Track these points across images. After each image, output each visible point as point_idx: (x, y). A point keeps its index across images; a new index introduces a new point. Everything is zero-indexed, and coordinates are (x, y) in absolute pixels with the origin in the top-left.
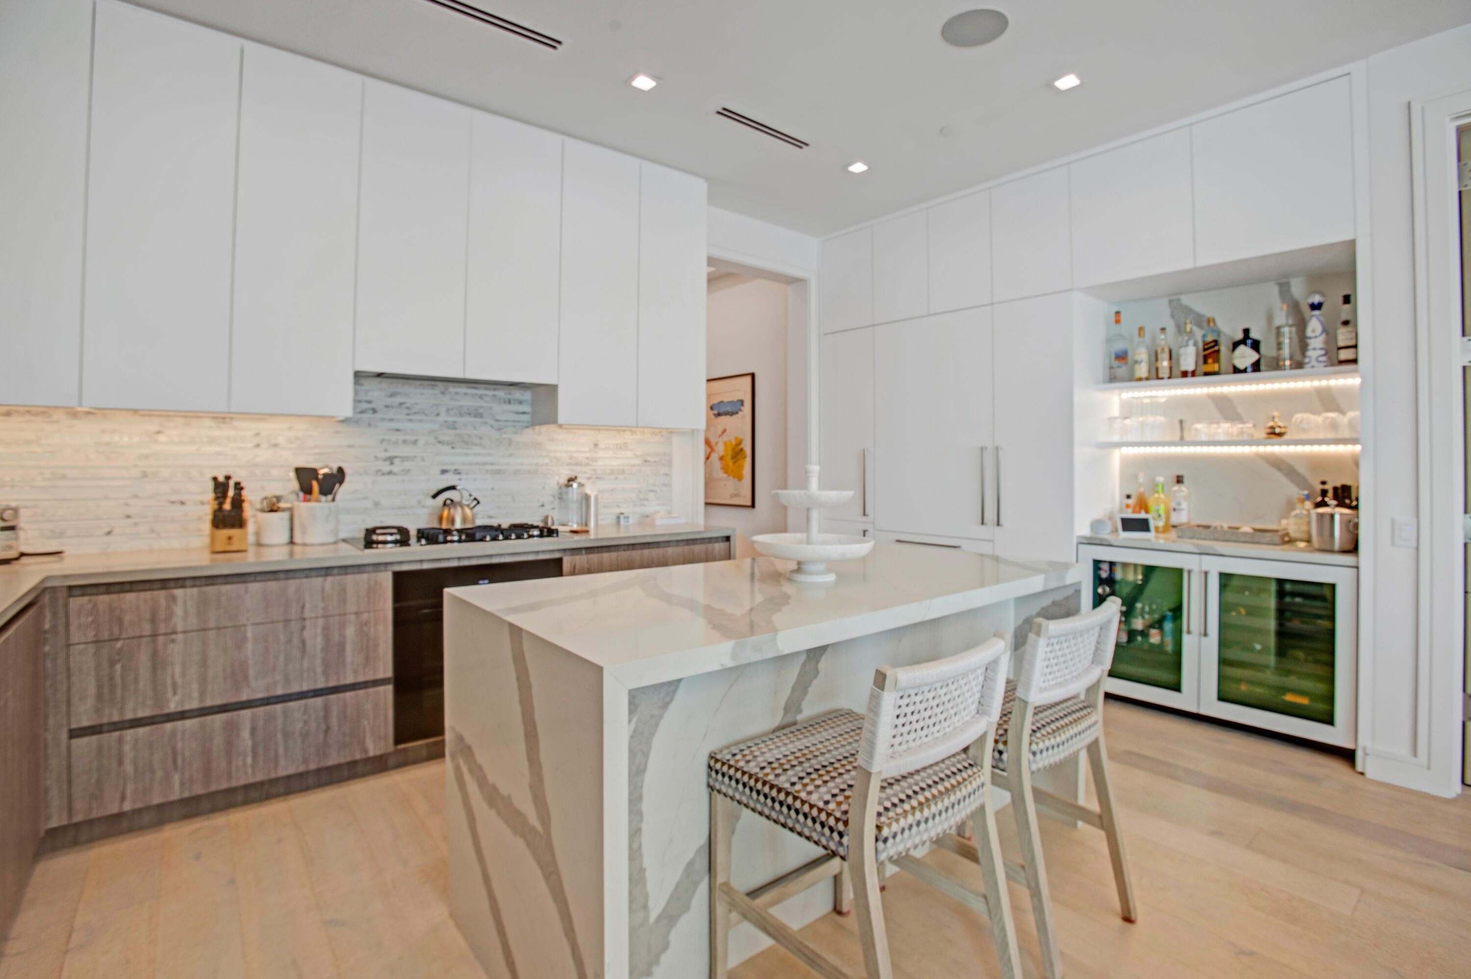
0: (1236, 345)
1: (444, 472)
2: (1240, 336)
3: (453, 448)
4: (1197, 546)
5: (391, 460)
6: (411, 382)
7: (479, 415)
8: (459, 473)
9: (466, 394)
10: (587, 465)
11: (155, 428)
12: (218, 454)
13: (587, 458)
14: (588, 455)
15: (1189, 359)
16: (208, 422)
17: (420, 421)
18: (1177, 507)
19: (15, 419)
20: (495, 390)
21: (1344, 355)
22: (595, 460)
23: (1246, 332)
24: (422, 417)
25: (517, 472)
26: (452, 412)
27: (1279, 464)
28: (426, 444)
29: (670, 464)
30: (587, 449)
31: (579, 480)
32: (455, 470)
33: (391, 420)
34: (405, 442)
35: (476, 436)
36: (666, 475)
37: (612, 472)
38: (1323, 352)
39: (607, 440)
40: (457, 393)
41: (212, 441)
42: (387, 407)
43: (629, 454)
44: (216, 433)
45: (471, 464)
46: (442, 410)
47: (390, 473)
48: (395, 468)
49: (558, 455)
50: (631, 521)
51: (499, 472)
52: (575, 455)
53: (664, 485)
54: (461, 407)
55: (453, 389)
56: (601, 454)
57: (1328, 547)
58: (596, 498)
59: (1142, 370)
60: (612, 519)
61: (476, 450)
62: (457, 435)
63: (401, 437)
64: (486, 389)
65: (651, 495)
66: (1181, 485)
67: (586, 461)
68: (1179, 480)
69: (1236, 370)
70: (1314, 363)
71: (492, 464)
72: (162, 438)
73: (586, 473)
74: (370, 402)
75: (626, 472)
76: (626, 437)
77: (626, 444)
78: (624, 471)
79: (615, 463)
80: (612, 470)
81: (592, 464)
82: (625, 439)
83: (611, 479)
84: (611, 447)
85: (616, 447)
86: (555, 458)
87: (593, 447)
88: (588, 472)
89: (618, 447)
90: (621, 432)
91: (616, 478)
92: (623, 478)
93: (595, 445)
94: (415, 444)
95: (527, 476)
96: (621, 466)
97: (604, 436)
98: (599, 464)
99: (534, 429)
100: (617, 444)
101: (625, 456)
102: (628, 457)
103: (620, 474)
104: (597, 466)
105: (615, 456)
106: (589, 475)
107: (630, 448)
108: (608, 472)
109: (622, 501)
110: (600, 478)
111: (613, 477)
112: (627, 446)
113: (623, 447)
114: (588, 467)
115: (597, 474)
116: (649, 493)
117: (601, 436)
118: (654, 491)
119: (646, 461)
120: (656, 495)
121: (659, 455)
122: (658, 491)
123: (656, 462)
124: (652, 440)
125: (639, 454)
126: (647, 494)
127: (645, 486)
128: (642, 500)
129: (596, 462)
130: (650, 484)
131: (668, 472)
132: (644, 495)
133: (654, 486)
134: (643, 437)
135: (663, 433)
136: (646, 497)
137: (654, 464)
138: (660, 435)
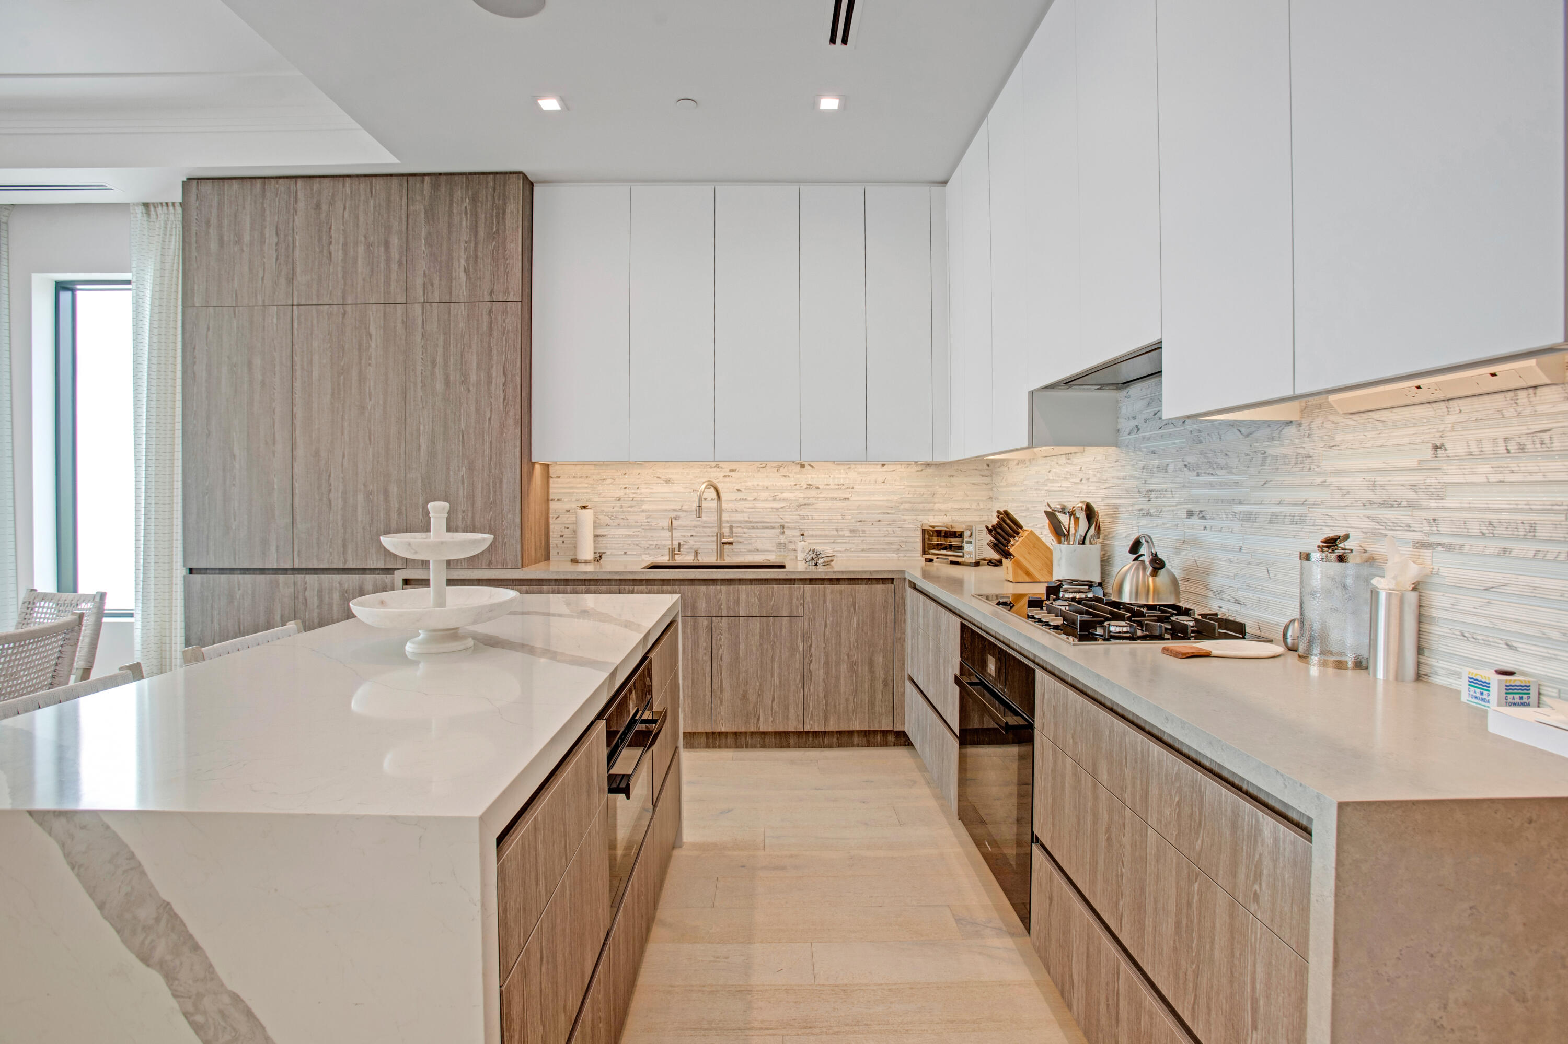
1: (1190, 513)
3: (1198, 475)
5: (1148, 494)
8: (1204, 518)
10: (1412, 506)
13: (1413, 487)
14: (1414, 477)
17: (1168, 434)
22: (1438, 493)
24: (1169, 428)
25: (1274, 518)
28: (1175, 471)
30: (1413, 462)
32: (1200, 512)
33: (1146, 438)
34: (1159, 468)
35: (1222, 450)
37: (1490, 530)
42: (1143, 420)
45: (1217, 501)
47: (1145, 513)
49: (1345, 481)
51: (1248, 517)
52: (1380, 480)
56: (1452, 473)
61: (1222, 476)
63: (1155, 462)
67: (1412, 495)
71: (1240, 502)
73: (1408, 528)
75: (1541, 533)
76: (1540, 409)
77: (1546, 436)
78: (1533, 527)
79: (1500, 500)
80: (1490, 523)
81: (1433, 504)
82: (1535, 414)
83: (1487, 552)
84: (1488, 447)
85: (1501, 448)
86: (1339, 488)
87: (1428, 453)
88: (1416, 526)
89: (1512, 447)
90: (1522, 394)
91: (1505, 550)
92: (1531, 554)
93: (1436, 448)
94: (1166, 471)
95: (1291, 527)
96: (1521, 511)
97: (1463, 418)
98: (1448, 503)
99: (1300, 425)
100: (1506, 440)
101: (1539, 477)
102: (1551, 477)
103: (1516, 538)
104: (1444, 508)
105: (1500, 477)
106: (1418, 537)
107: (1557, 445)
108: (1475, 531)
109: (1533, 631)
110: (1448, 547)
111: (1493, 546)
112: (1547, 441)
113: (1529, 446)
114: (1417, 513)
115: (1439, 533)
117: (1450, 418)
129: (1440, 496)
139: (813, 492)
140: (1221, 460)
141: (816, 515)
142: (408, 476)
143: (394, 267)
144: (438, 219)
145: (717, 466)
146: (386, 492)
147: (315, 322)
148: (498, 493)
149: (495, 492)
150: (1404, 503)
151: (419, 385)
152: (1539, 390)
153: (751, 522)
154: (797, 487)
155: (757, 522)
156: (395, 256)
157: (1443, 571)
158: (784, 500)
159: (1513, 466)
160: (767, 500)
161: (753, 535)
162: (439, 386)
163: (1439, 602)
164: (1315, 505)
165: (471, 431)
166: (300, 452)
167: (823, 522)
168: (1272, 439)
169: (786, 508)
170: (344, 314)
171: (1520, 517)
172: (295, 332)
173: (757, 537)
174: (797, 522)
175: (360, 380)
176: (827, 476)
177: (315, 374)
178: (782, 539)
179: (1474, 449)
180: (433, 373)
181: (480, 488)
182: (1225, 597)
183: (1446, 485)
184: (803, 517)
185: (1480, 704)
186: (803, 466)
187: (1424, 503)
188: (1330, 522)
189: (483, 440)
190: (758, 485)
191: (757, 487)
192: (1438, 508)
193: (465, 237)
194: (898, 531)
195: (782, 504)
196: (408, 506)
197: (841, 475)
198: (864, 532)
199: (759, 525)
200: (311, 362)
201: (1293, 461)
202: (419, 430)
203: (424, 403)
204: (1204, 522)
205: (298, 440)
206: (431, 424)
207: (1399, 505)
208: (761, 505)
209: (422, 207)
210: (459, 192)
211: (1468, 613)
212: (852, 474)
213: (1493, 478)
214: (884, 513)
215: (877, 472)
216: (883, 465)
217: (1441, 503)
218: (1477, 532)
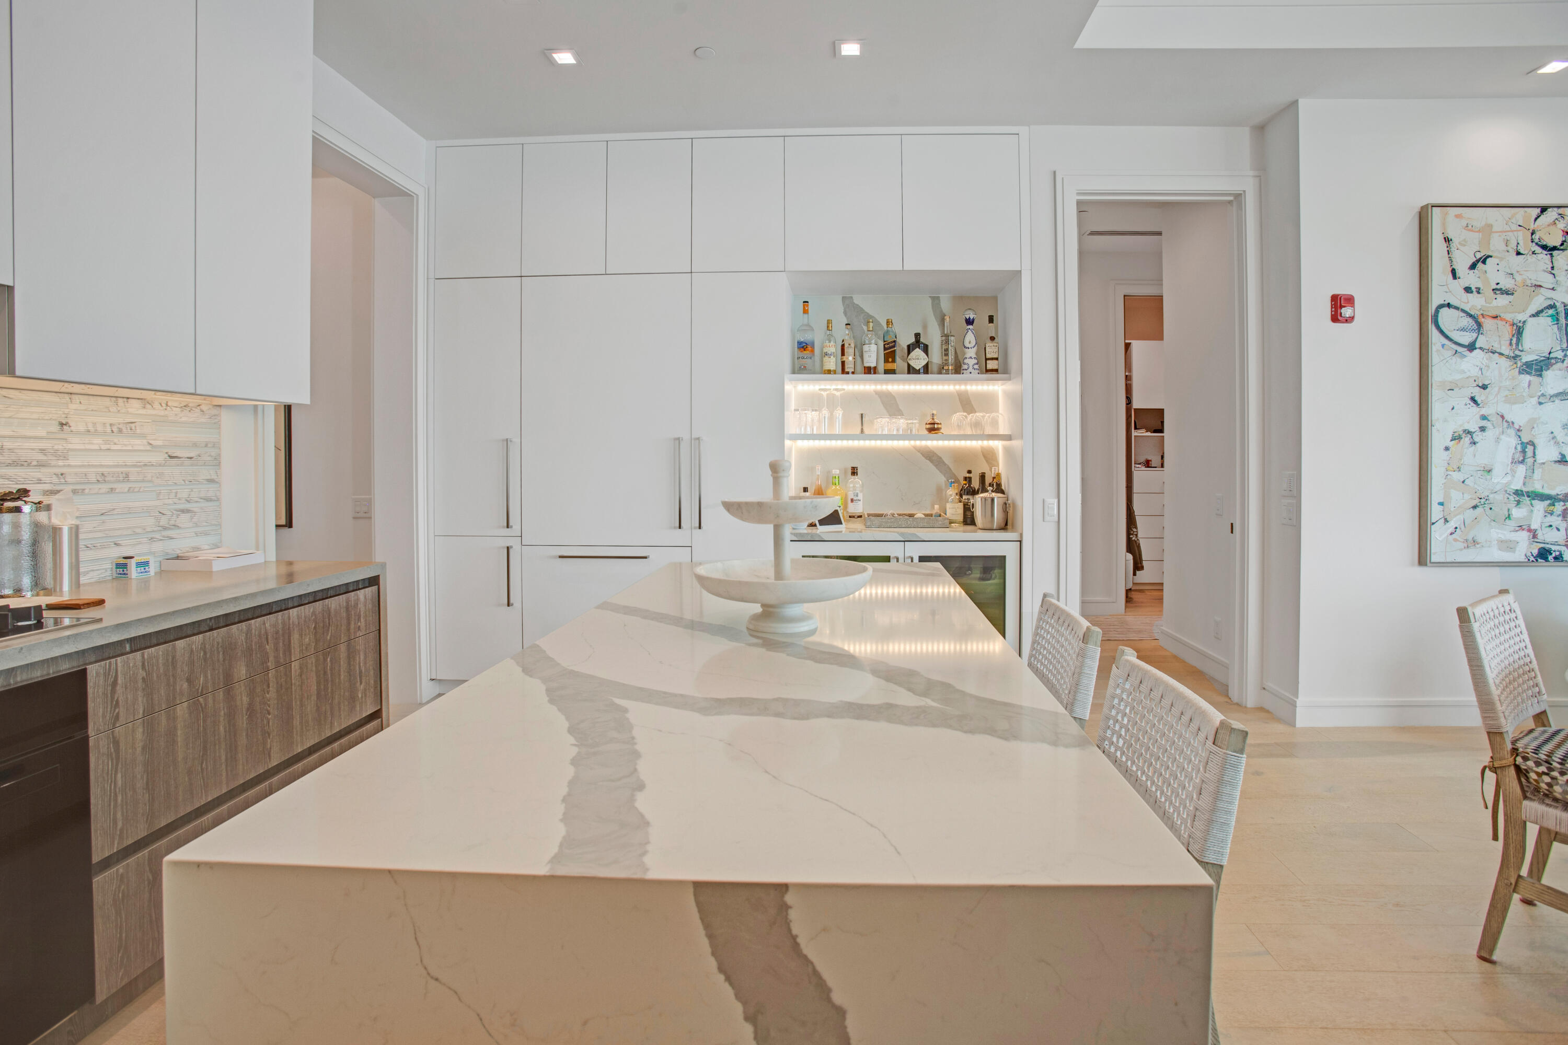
0: (910, 349)
2: (913, 340)
4: (902, 534)
10: (41, 465)
13: (42, 451)
14: (46, 445)
15: (873, 355)
18: (855, 498)
21: (991, 365)
22: (63, 455)
23: (917, 336)
27: (931, 456)
29: (217, 462)
30: (43, 433)
31: (34, 497)
36: (211, 481)
37: (102, 478)
38: (976, 361)
43: (139, 443)
50: (153, 569)
53: (208, 500)
56: (75, 443)
57: (989, 526)
58: (75, 531)
59: (832, 363)
60: (106, 569)
65: (184, 517)
66: (856, 477)
67: (41, 457)
68: (854, 472)
69: (911, 370)
70: (971, 369)
73: (40, 481)
75: (132, 478)
76: (130, 410)
77: (133, 425)
78: (127, 475)
79: (108, 460)
80: (103, 474)
81: (61, 463)
82: (128, 413)
83: (101, 491)
84: (100, 428)
85: (109, 430)
87: (55, 428)
89: (115, 429)
90: (120, 400)
91: (112, 489)
92: (126, 490)
93: (62, 424)
96: (121, 466)
97: (82, 407)
98: (72, 462)
100: (111, 425)
101: (129, 448)
102: (136, 448)
103: (119, 481)
104: (69, 466)
105: (107, 447)
107: (138, 431)
108: (93, 478)
109: (129, 532)
111: (105, 487)
112: (133, 428)
113: (124, 430)
114: (43, 470)
116: (178, 516)
117: (73, 406)
118: (188, 511)
119: (171, 457)
120: (192, 518)
121: (195, 445)
122: (195, 510)
123: (191, 458)
124: (184, 419)
125: (159, 443)
126: (175, 517)
127: (170, 501)
128: (165, 528)
129: (66, 458)
130: (179, 499)
131: (214, 477)
132: (169, 520)
133: (188, 502)
134: (166, 412)
135: (204, 408)
136: (172, 522)
137: (189, 462)
138: (198, 410)
150: (35, 463)
152: (129, 400)
159: (116, 441)
171: (119, 470)
179: (91, 428)
183: (69, 450)
187: (53, 463)
192: (64, 466)
207: (29, 465)
211: (91, 532)
213: (104, 447)
217: (67, 463)
218: (94, 480)
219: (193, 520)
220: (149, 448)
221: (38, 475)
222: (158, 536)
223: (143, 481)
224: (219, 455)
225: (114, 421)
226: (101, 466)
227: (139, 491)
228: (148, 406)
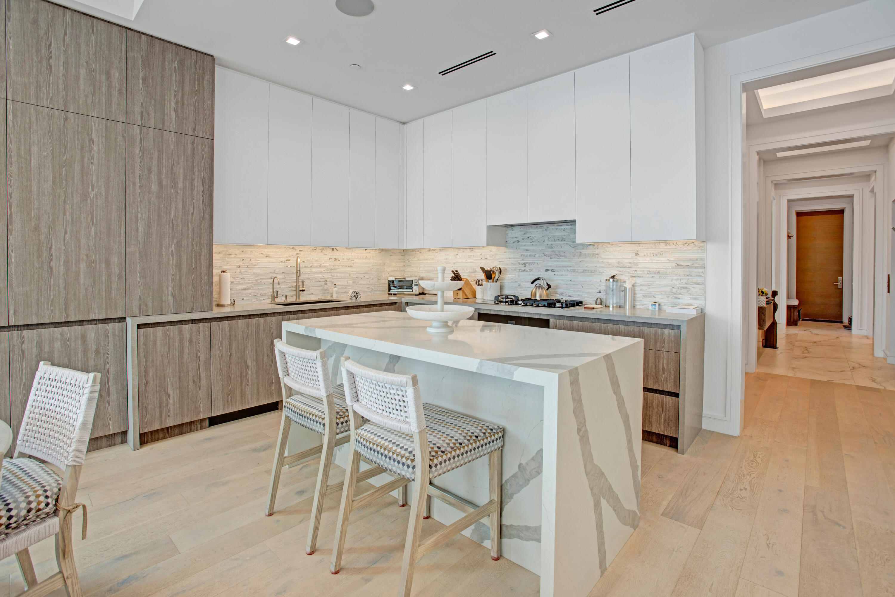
1: (547, 270)
3: (551, 258)
5: (525, 264)
6: (532, 226)
7: (563, 240)
8: (554, 271)
9: (557, 229)
10: (630, 267)
11: (456, 253)
12: (471, 262)
13: (630, 263)
14: (631, 261)
16: (468, 250)
17: (537, 245)
19: (430, 252)
20: (571, 225)
22: (637, 264)
24: (537, 243)
25: (584, 271)
26: (550, 240)
28: (539, 256)
29: (704, 266)
30: (630, 257)
32: (552, 270)
33: (525, 245)
34: (530, 256)
35: (562, 251)
36: (699, 276)
37: (649, 272)
39: (644, 250)
40: (552, 229)
41: (469, 257)
42: (523, 239)
43: (664, 259)
44: (470, 254)
45: (560, 266)
46: (546, 239)
47: (524, 271)
48: (527, 269)
49: (610, 261)
51: (574, 271)
52: (620, 261)
53: (698, 284)
54: (555, 236)
55: (551, 227)
56: (640, 260)
61: (563, 259)
62: (553, 251)
63: (528, 253)
64: (567, 225)
65: (684, 291)
67: (630, 265)
71: (570, 267)
72: (458, 256)
73: (629, 273)
74: (516, 238)
75: (661, 273)
76: (660, 247)
78: (659, 272)
79: (652, 266)
81: (635, 267)
84: (649, 255)
85: (652, 255)
86: (608, 263)
87: (634, 255)
88: (631, 272)
89: (655, 255)
91: (653, 277)
92: (659, 277)
93: (636, 254)
94: (534, 256)
95: (590, 273)
96: (657, 268)
97: (643, 248)
98: (639, 266)
99: (594, 246)
100: (653, 253)
101: (660, 261)
102: (663, 261)
103: (655, 274)
106: (632, 275)
107: (664, 255)
109: (659, 293)
110: (639, 277)
111: (650, 276)
112: (662, 254)
113: (658, 255)
114: (631, 269)
115: (637, 274)
116: (681, 289)
117: (640, 248)
118: (686, 288)
119: (678, 265)
120: (688, 291)
121: (691, 260)
122: (691, 288)
123: (688, 265)
124: (684, 249)
125: (673, 259)
126: (679, 290)
127: (677, 283)
128: (675, 294)
129: (637, 265)
130: (682, 283)
131: (701, 274)
132: (677, 290)
133: (686, 284)
134: (676, 247)
135: (695, 243)
136: (678, 292)
137: (687, 267)
138: (692, 244)
139: (337, 262)
140: (562, 254)
141: (338, 275)
142: (127, 249)
143: (115, 93)
144: (153, 68)
145: (293, 248)
146: (108, 263)
147: (33, 119)
148: (198, 262)
149: (196, 262)
151: (138, 185)
152: (660, 244)
153: (309, 279)
154: (331, 260)
155: (312, 279)
156: (116, 85)
157: (638, 282)
158: (325, 267)
159: (654, 259)
160: (317, 267)
161: (310, 285)
162: (154, 187)
163: (637, 289)
164: (600, 267)
165: (179, 220)
166: (16, 226)
167: (341, 278)
168: (584, 249)
169: (326, 271)
170: (66, 119)
171: (656, 270)
172: (10, 124)
173: (312, 287)
174: (330, 278)
175: (82, 174)
176: (343, 255)
177: (34, 163)
178: (326, 287)
179: (646, 254)
180: (149, 177)
181: (185, 259)
182: (564, 295)
183: (639, 263)
184: (333, 276)
185: (654, 309)
186: (333, 249)
187: (633, 267)
188: (605, 272)
189: (188, 227)
190: (313, 259)
191: (313, 260)
193: (174, 87)
194: (371, 281)
195: (324, 269)
196: (127, 271)
197: (349, 254)
198: (358, 282)
199: (313, 280)
200: (29, 152)
201: (592, 255)
202: (137, 217)
203: (142, 198)
204: (554, 273)
205: (14, 216)
206: (147, 213)
207: (627, 267)
208: (314, 270)
209: (140, 56)
210: (170, 55)
211: (645, 291)
212: (354, 254)
213: (650, 261)
214: (366, 273)
215: (363, 253)
216: (366, 250)
217: (637, 267)
218: (646, 273)
219: (689, 292)
220: (668, 261)
221: (629, 271)
222: (671, 296)
223: (665, 274)
224: (704, 264)
225: (654, 252)
226: (649, 268)
227: (664, 278)
228: (668, 245)
